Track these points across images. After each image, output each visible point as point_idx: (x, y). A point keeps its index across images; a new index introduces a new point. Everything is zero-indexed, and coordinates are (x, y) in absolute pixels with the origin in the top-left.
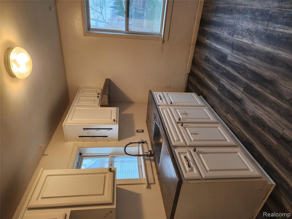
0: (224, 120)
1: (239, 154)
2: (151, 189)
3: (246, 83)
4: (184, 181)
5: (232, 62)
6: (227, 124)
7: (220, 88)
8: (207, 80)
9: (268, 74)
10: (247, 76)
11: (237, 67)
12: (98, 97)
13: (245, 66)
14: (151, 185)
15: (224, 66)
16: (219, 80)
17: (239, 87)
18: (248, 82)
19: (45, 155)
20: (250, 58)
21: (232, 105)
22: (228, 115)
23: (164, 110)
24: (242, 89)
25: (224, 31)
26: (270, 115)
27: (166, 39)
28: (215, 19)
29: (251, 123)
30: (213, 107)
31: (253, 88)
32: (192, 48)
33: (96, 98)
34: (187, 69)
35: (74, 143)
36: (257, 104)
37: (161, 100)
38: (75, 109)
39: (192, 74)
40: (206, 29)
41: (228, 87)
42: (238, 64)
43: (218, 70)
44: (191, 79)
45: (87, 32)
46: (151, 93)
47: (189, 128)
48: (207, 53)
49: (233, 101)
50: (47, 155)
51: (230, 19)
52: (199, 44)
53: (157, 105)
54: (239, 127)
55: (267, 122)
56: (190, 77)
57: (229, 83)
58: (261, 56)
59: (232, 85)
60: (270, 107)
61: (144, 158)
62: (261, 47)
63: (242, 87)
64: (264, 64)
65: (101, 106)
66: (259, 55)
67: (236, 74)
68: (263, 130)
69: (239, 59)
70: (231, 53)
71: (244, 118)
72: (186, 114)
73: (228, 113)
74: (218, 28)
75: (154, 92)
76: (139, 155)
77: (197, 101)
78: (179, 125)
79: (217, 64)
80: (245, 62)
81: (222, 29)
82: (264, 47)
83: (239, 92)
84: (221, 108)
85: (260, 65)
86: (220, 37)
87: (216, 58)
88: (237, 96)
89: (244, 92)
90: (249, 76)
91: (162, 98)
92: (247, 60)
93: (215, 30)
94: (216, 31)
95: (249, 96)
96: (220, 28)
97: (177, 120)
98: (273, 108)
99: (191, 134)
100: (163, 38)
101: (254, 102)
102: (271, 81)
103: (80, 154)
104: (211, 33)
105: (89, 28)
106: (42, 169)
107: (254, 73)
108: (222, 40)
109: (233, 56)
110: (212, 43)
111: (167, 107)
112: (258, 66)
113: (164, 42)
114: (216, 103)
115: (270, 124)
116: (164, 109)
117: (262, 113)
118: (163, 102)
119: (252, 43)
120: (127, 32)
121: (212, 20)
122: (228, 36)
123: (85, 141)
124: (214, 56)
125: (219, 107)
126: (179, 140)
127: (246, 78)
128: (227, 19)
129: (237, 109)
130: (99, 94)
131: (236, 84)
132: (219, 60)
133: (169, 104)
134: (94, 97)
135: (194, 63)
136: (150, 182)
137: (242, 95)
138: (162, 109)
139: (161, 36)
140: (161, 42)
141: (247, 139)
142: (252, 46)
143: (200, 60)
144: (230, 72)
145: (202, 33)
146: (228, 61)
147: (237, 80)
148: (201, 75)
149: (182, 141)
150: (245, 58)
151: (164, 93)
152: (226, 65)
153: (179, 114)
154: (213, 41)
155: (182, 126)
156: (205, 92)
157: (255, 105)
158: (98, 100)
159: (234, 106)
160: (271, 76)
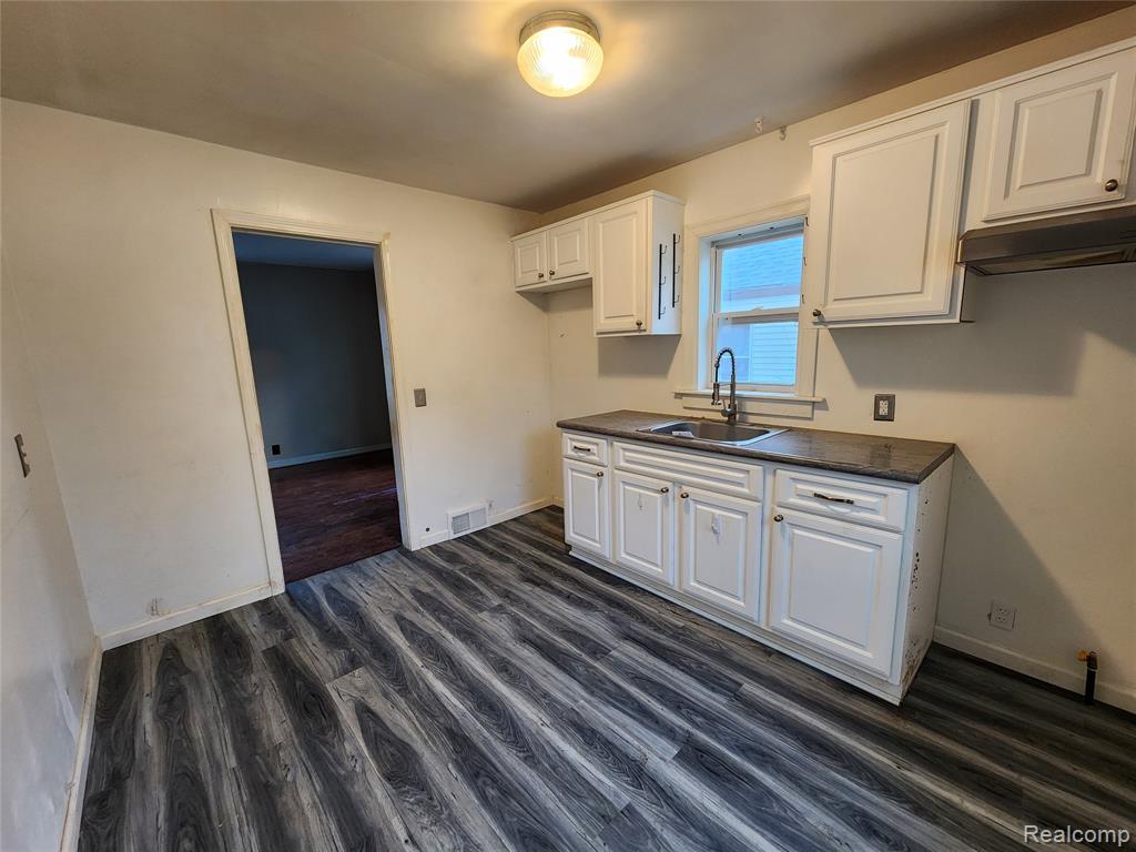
3: (597, 659)
10: (587, 670)
13: (592, 693)
14: (681, 401)
17: (626, 660)
18: (586, 658)
20: (564, 699)
21: (663, 637)
22: (681, 624)
24: (614, 653)
37: (811, 495)
58: (529, 687)
63: (612, 656)
66: (531, 690)
69: (610, 718)
71: (620, 612)
80: (589, 702)
85: (540, 673)
89: (607, 647)
90: (582, 669)
92: (576, 701)
99: (640, 495)
149: (623, 464)
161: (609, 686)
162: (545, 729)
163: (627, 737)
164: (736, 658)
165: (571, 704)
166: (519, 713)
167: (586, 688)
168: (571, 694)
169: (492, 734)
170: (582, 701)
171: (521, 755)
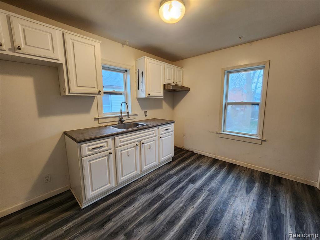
0: (146, 176)
1: (109, 185)
2: (94, 120)
3: (164, 197)
4: (79, 144)
5: (187, 188)
6: (141, 177)
7: (170, 175)
8: (182, 166)
9: (162, 217)
10: (169, 199)
11: (180, 191)
12: (173, 82)
13: (179, 197)
14: (98, 121)
15: (187, 180)
16: (177, 176)
17: (163, 191)
18: (164, 199)
19: (123, 45)
20: (183, 203)
21: (153, 183)
22: (147, 180)
23: (153, 132)
24: (161, 193)
25: (216, 183)
26: (130, 212)
27: (220, 135)
28: (231, 176)
29: (132, 197)
30: (159, 168)
31: (158, 202)
32: (213, 156)
33: (172, 81)
34: (197, 151)
35: (134, 66)
36: (144, 204)
37: (164, 130)
38: (161, 65)
39: (193, 154)
40: (225, 169)
41: (168, 182)
42: (182, 192)
43: (186, 175)
44: (188, 154)
45: (226, 72)
46: (173, 123)
47: (134, 150)
48: (204, 167)
49: (156, 185)
50: (123, 47)
51: (225, 190)
52: (215, 161)
53: (159, 126)
54: (134, 187)
55: (126, 210)
56: (191, 152)
57: (171, 183)
58: (180, 213)
59: (168, 185)
60: (136, 214)
61: (120, 116)
62: (187, 215)
63: (162, 193)
64: (172, 215)
65: (164, 85)
66: (181, 212)
67: (175, 189)
68: (122, 206)
69: (186, 194)
70: (195, 187)
71: (139, 191)
72: (150, 149)
73: (149, 179)
74: (221, 178)
75: (173, 125)
76: (121, 112)
77: (164, 157)
78: (138, 142)
79: (191, 175)
80: (182, 198)
81: (219, 182)
82: (186, 217)
83: (160, 190)
84: (155, 175)
85: (173, 211)
86: (212, 179)
87: (196, 175)
88: (158, 188)
89: (158, 194)
90: (169, 200)
91: (167, 131)
92: (183, 201)
93: (221, 176)
94: (219, 176)
95: (153, 198)
96: (221, 181)
97: (142, 142)
98: (134, 216)
99: (128, 152)
100: (220, 133)
101: (146, 201)
102: (155, 218)
103: (126, 71)
104: (219, 172)
105: (229, 73)
106: (101, 42)
107: (169, 204)
108: (209, 181)
109: (191, 189)
110: (210, 172)
111: (158, 134)
112: (173, 209)
113: (218, 133)
114: (161, 171)
115: (123, 212)
116: (155, 132)
117: (135, 206)
118: (163, 131)
119: (195, 207)
120: (226, 104)
121: (230, 174)
122: (210, 186)
123: (136, 73)
124: (198, 173)
125: (156, 173)
126: (121, 142)
127: (168, 197)
128: (226, 187)
129: (148, 187)
130: (176, 83)
131: (167, 189)
132: (194, 177)
133: (161, 136)
134: (173, 80)
135: (201, 157)
136: (99, 120)
137: (157, 193)
138: (155, 130)
139: (223, 131)
140: (218, 131)
141: (123, 192)
142: (192, 206)
143: (200, 161)
144: (179, 185)
145: (223, 164)
146: (189, 184)
147: (170, 190)
148: (188, 162)
149: (120, 144)
150: (185, 199)
151: (173, 132)
152: (186, 182)
153: (150, 143)
154: (212, 173)
155: (137, 145)
156: (174, 163)
157: (144, 202)
158: (170, 82)
159: (152, 184)
160: (159, 219)
161: (175, 194)
162: (195, 206)
163: (191, 191)
164: (161, 173)
165: (184, 201)
166: (192, 214)
167: (177, 199)
168: (180, 202)
169: (202, 220)
170: (182, 199)
171: (206, 211)
